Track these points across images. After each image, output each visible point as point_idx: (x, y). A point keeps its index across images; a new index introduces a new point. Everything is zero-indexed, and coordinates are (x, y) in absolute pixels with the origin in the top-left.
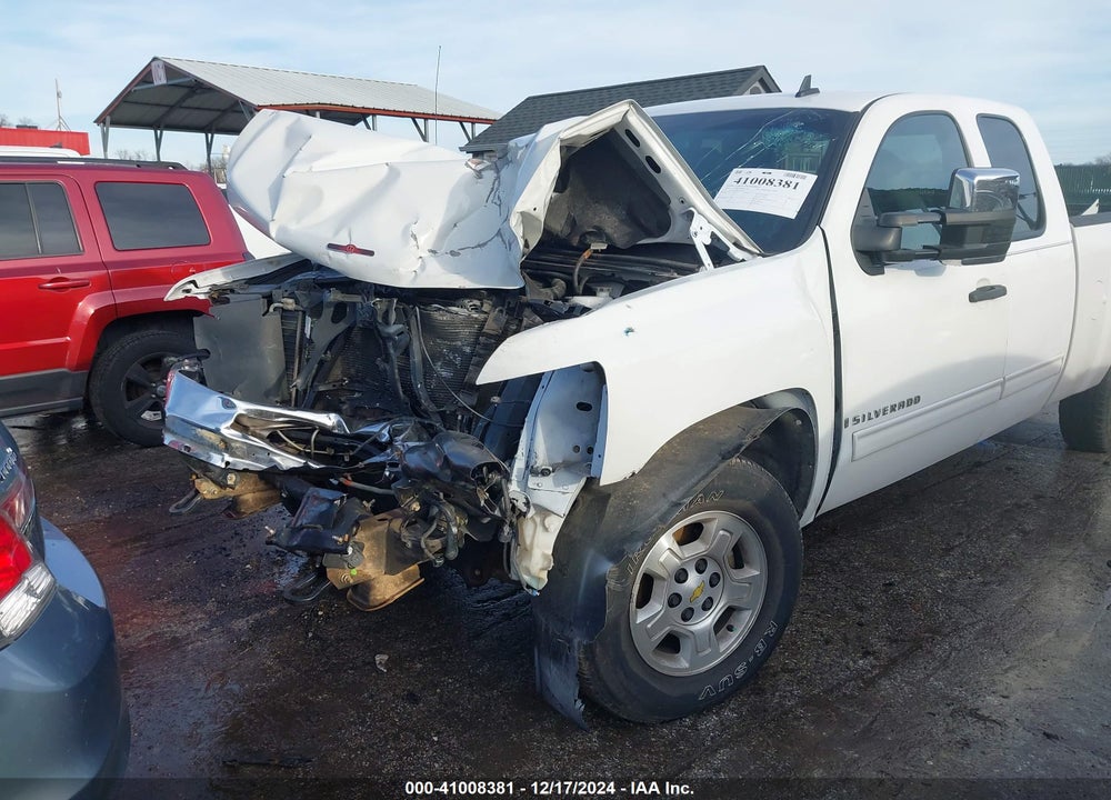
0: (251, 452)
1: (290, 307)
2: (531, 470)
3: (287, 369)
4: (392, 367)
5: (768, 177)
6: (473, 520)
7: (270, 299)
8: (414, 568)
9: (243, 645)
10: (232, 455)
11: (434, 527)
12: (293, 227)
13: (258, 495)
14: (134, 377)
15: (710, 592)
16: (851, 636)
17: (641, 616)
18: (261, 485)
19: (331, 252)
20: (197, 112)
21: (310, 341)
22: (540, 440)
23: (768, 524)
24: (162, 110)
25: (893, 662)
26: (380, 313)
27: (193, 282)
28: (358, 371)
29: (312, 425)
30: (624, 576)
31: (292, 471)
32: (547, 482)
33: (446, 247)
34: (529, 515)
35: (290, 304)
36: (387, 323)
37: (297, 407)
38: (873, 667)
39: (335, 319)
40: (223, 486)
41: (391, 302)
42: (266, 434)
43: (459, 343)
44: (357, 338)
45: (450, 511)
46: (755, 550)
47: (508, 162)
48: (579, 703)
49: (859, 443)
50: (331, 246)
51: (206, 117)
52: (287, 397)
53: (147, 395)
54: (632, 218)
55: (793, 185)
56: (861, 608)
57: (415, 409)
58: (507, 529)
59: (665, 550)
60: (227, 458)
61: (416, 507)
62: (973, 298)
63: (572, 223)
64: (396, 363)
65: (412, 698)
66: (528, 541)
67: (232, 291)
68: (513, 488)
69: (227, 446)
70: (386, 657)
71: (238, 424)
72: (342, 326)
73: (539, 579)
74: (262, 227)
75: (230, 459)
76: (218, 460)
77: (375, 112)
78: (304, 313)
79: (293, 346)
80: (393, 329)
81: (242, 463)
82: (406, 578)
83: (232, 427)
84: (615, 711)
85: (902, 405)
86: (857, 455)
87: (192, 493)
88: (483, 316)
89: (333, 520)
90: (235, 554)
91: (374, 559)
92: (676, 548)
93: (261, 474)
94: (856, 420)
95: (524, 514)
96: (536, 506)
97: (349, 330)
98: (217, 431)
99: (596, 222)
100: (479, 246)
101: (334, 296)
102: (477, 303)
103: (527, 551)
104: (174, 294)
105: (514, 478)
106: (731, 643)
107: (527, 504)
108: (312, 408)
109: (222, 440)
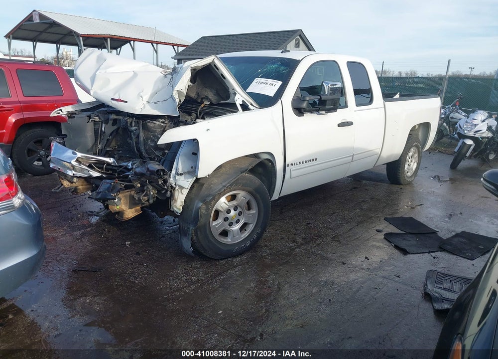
0: (82, 170)
1: (97, 120)
2: (177, 174)
3: (95, 142)
4: (133, 142)
5: (266, 82)
6: (159, 192)
7: (90, 117)
8: (138, 208)
9: (78, 239)
10: (76, 171)
11: (145, 193)
12: (99, 92)
13: (84, 186)
14: (31, 147)
15: (238, 217)
16: (290, 237)
17: (214, 223)
18: (85, 183)
19: (112, 101)
20: (53, 35)
21: (104, 132)
22: (180, 164)
23: (258, 196)
24: (37, 33)
25: (302, 244)
26: (129, 123)
27: (61, 110)
28: (121, 143)
29: (104, 162)
30: (208, 210)
31: (97, 177)
32: (182, 178)
33: (153, 101)
34: (176, 189)
35: (97, 119)
36: (132, 127)
37: (99, 155)
38: (295, 245)
39: (113, 125)
40: (72, 182)
41: (133, 119)
42: (88, 164)
43: (156, 134)
44: (120, 132)
45: (150, 187)
46: (254, 204)
47: (176, 73)
48: (191, 248)
49: (292, 172)
50: (112, 99)
51: (57, 37)
52: (95, 153)
53: (36, 154)
54: (217, 94)
55: (274, 85)
56: (296, 230)
57: (141, 156)
58: (169, 192)
59: (223, 202)
60: (74, 172)
61: (139, 185)
62: (339, 125)
63: (198, 94)
64: (134, 140)
65: (138, 254)
66: (176, 197)
67: (76, 114)
68: (171, 180)
69: (74, 168)
70: (130, 243)
71: (77, 161)
72: (115, 127)
73: (180, 209)
74: (88, 91)
75: (75, 173)
76: (70, 173)
77: (135, 40)
78: (102, 122)
79: (97, 134)
80: (133, 128)
81: (79, 174)
82: (136, 211)
83: (75, 161)
84: (205, 254)
85: (310, 161)
86: (292, 177)
87: (60, 185)
88: (165, 125)
89: (111, 189)
90: (74, 212)
91: (125, 204)
92: (226, 202)
93: (85, 178)
94: (292, 165)
95: (175, 188)
96: (179, 185)
97: (118, 128)
98: (70, 163)
99: (206, 94)
100: (165, 101)
101: (113, 116)
102: (164, 120)
103: (176, 201)
104: (53, 114)
105: (171, 176)
106: (246, 234)
107: (176, 185)
108: (104, 156)
109: (72, 166)
